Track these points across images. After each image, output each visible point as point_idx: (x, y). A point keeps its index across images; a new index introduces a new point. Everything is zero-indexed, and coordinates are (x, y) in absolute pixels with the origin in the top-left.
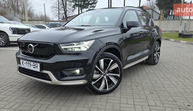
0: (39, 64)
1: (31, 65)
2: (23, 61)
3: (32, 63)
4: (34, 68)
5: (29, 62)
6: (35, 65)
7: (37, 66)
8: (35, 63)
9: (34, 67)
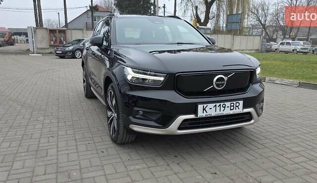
0: (241, 102)
1: (225, 107)
2: (205, 105)
3: (228, 104)
4: (231, 110)
5: (222, 104)
6: (233, 106)
7: (238, 104)
8: (235, 102)
9: (232, 108)
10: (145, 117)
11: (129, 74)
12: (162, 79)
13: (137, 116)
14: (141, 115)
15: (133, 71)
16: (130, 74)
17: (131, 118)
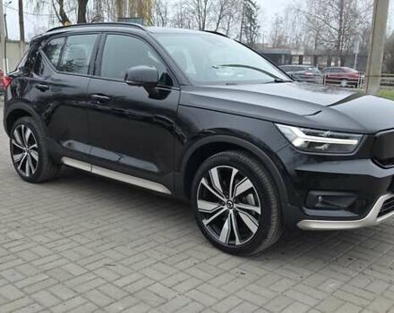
10: (328, 204)
11: (297, 137)
12: (355, 142)
13: (317, 205)
14: (323, 202)
15: (304, 132)
16: (299, 138)
17: (304, 208)
